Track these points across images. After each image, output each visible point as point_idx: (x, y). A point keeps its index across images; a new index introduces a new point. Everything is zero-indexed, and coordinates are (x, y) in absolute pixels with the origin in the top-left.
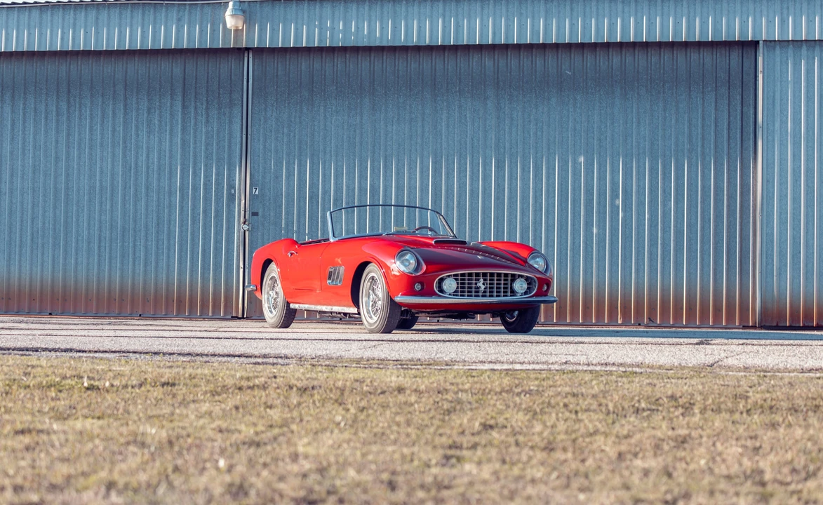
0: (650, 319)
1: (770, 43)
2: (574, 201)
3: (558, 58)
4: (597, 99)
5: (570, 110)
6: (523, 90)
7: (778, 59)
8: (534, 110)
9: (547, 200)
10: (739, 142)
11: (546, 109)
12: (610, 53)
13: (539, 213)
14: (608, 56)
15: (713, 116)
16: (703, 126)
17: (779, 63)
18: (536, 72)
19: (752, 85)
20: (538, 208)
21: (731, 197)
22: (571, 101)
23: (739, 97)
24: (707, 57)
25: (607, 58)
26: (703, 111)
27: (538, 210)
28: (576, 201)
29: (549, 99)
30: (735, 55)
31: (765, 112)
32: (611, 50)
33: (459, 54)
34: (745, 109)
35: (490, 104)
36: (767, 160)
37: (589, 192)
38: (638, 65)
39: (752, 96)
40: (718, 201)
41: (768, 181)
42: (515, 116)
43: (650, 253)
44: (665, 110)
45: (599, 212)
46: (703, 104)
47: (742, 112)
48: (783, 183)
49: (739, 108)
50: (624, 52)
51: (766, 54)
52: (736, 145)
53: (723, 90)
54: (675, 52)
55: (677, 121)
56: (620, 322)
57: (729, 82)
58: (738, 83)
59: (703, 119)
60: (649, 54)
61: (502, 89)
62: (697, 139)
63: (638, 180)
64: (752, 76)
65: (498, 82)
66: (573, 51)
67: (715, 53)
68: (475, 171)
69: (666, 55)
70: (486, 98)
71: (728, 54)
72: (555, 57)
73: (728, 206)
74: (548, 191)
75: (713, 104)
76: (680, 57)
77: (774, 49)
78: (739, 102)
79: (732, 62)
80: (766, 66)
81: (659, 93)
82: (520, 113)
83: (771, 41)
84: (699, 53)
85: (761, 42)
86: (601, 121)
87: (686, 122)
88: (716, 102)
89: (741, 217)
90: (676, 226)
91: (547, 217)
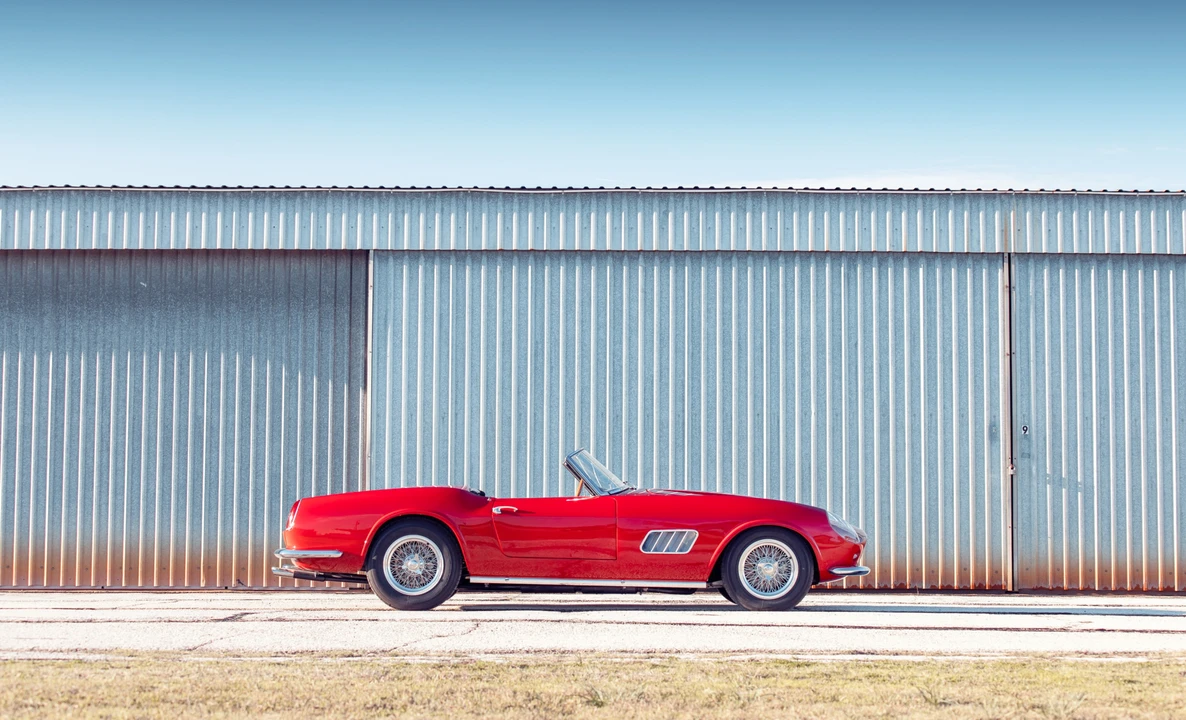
0: (239, 581)
1: (383, 254)
2: (149, 439)
3: (131, 266)
4: (178, 316)
5: (146, 329)
6: (89, 307)
7: (391, 272)
8: (101, 330)
9: (116, 439)
10: (346, 369)
11: (115, 328)
12: (194, 262)
13: (105, 454)
14: (192, 265)
15: (316, 338)
16: (305, 349)
17: (392, 277)
18: (103, 283)
19: (362, 301)
20: (105, 448)
21: (337, 434)
22: (147, 319)
23: (346, 316)
24: (310, 267)
25: (189, 267)
26: (304, 332)
27: (104, 449)
28: (151, 439)
29: (119, 316)
30: (343, 266)
31: (375, 334)
32: (195, 258)
33: (9, 260)
34: (354, 329)
35: (46, 321)
36: (378, 391)
37: (167, 428)
38: (228, 275)
39: (362, 314)
40: (321, 438)
41: (378, 416)
42: (77, 336)
43: (240, 502)
44: (259, 331)
45: (179, 453)
46: (305, 324)
47: (350, 333)
48: (395, 418)
49: (347, 329)
50: (210, 260)
51: (377, 265)
52: (343, 372)
53: (329, 307)
54: (272, 261)
55: (274, 343)
56: (203, 585)
57: (335, 298)
58: (346, 300)
59: (305, 341)
60: (241, 263)
61: (62, 304)
62: (296, 366)
63: (227, 414)
64: (362, 291)
65: (58, 295)
66: (149, 258)
67: (318, 263)
68: (27, 403)
69: (262, 265)
70: (43, 314)
71: (334, 265)
72: (128, 265)
73: (333, 444)
74: (117, 427)
75: (316, 323)
76: (278, 265)
77: (387, 259)
78: (347, 321)
79: (339, 274)
80: (377, 280)
81: (252, 309)
82: (84, 333)
83: (383, 251)
84: (300, 263)
85: (371, 252)
86: (182, 343)
87: (284, 345)
88: (320, 322)
89: (349, 458)
90: (271, 469)
91: (116, 459)
